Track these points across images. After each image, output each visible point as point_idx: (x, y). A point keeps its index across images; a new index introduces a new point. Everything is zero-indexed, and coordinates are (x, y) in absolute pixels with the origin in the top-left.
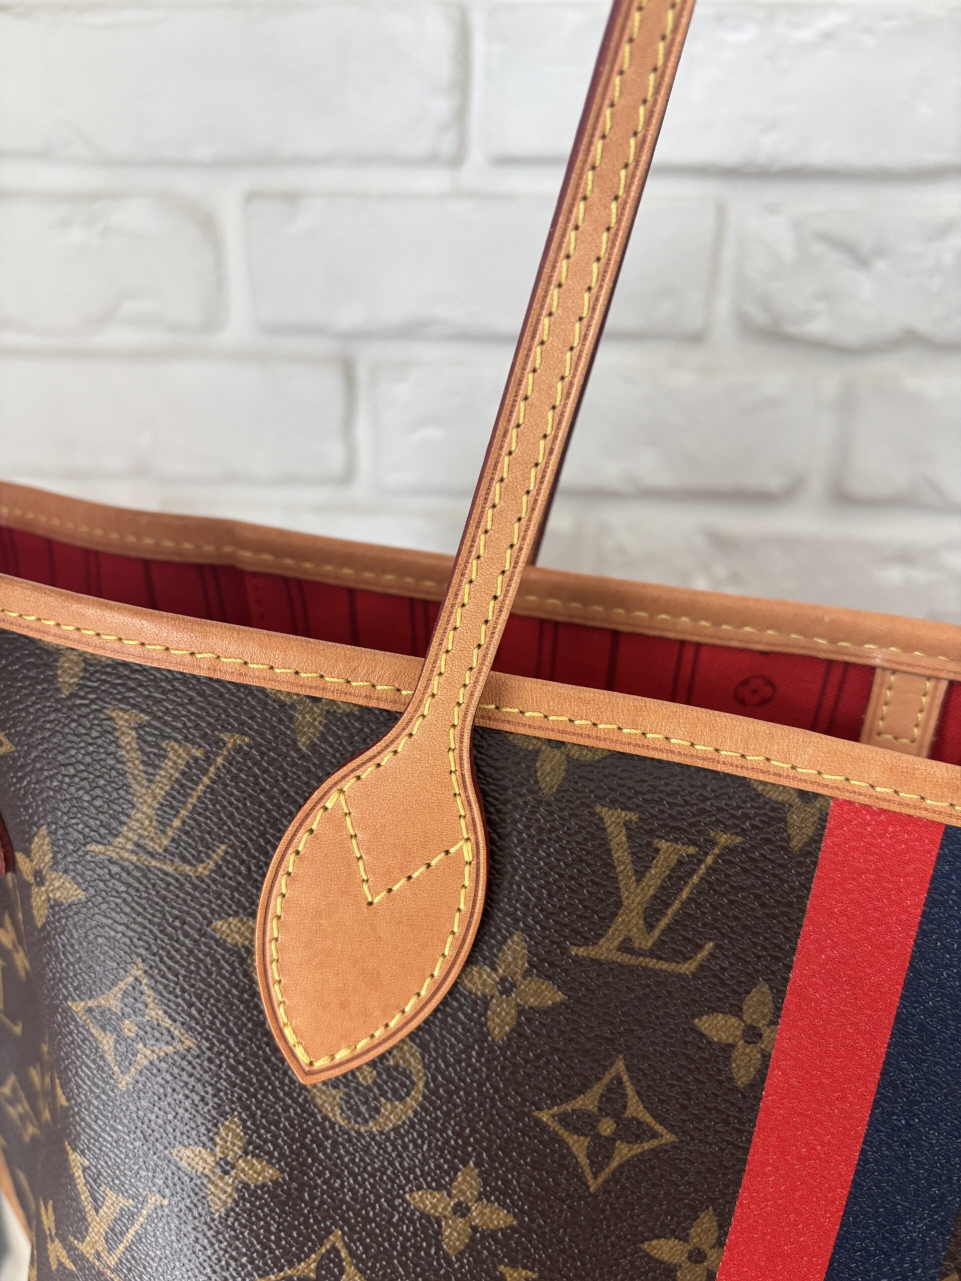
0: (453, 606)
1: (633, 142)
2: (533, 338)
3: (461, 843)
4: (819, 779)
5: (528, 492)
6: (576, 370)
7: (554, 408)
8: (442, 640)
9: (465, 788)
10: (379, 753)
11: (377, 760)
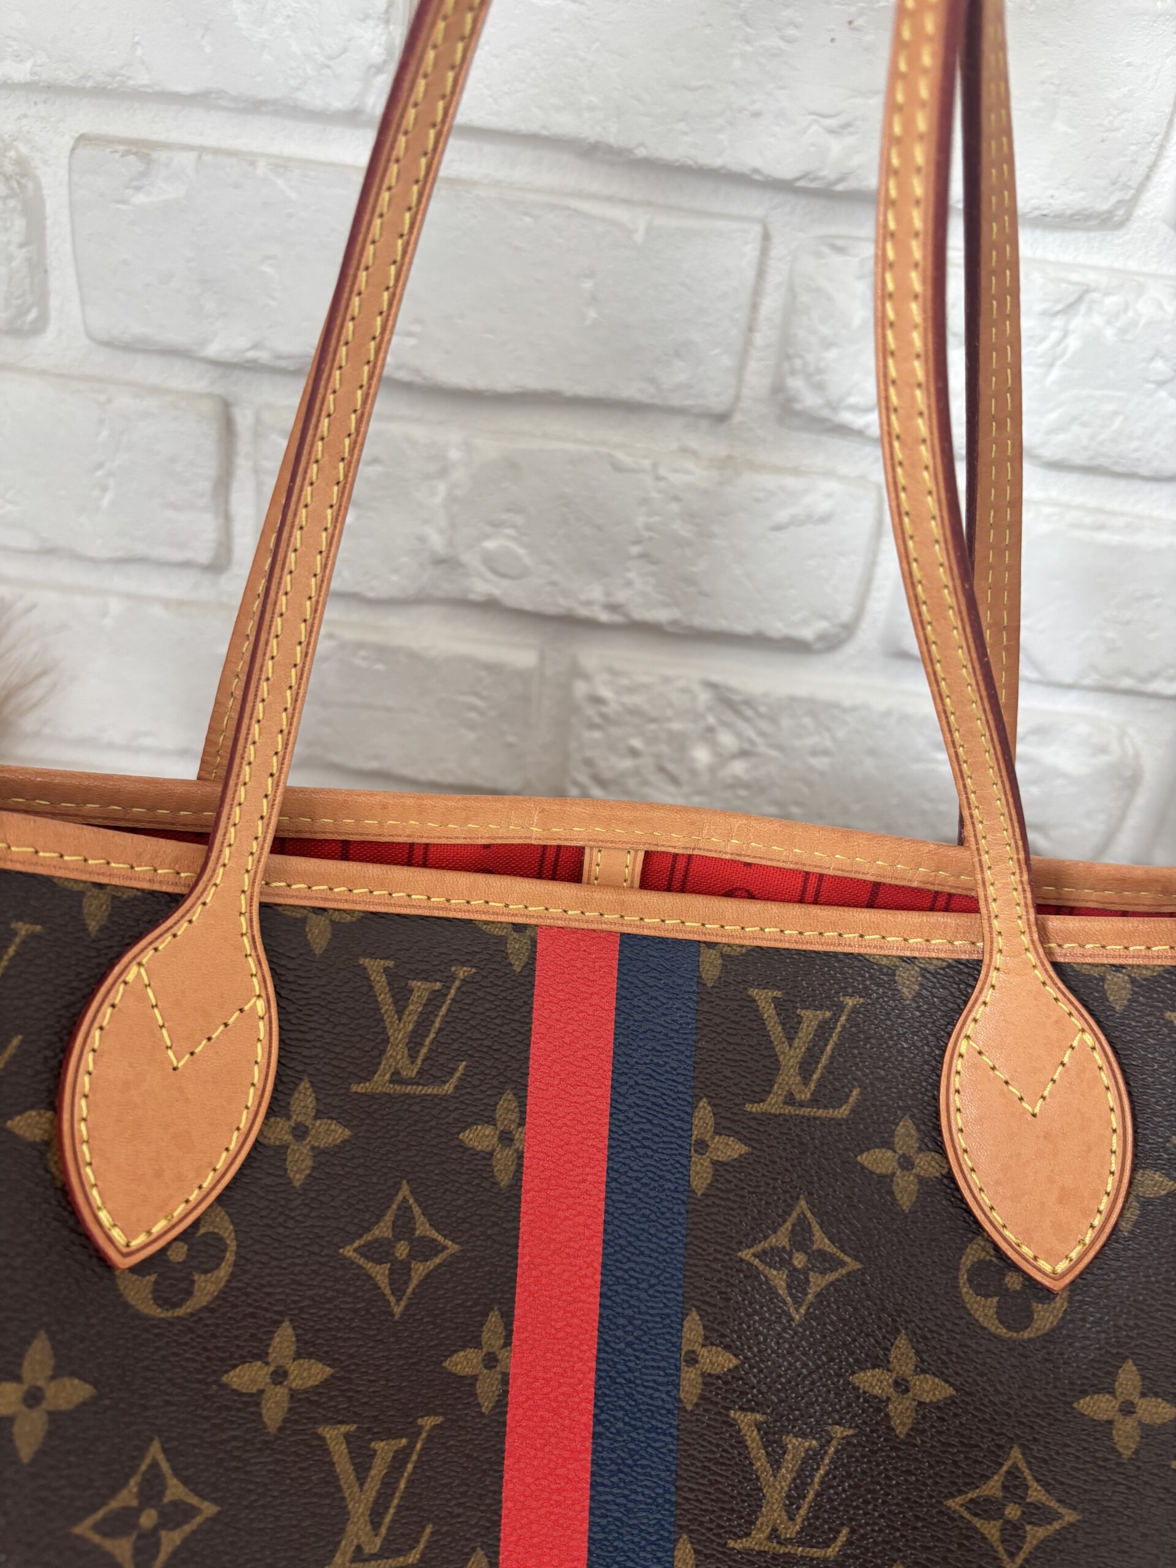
0: (236, 785)
1: (353, 417)
2: (283, 568)
3: (254, 999)
4: (526, 912)
5: (290, 687)
6: (320, 591)
7: (305, 621)
8: (230, 814)
9: (255, 948)
10: (176, 924)
11: (173, 931)
